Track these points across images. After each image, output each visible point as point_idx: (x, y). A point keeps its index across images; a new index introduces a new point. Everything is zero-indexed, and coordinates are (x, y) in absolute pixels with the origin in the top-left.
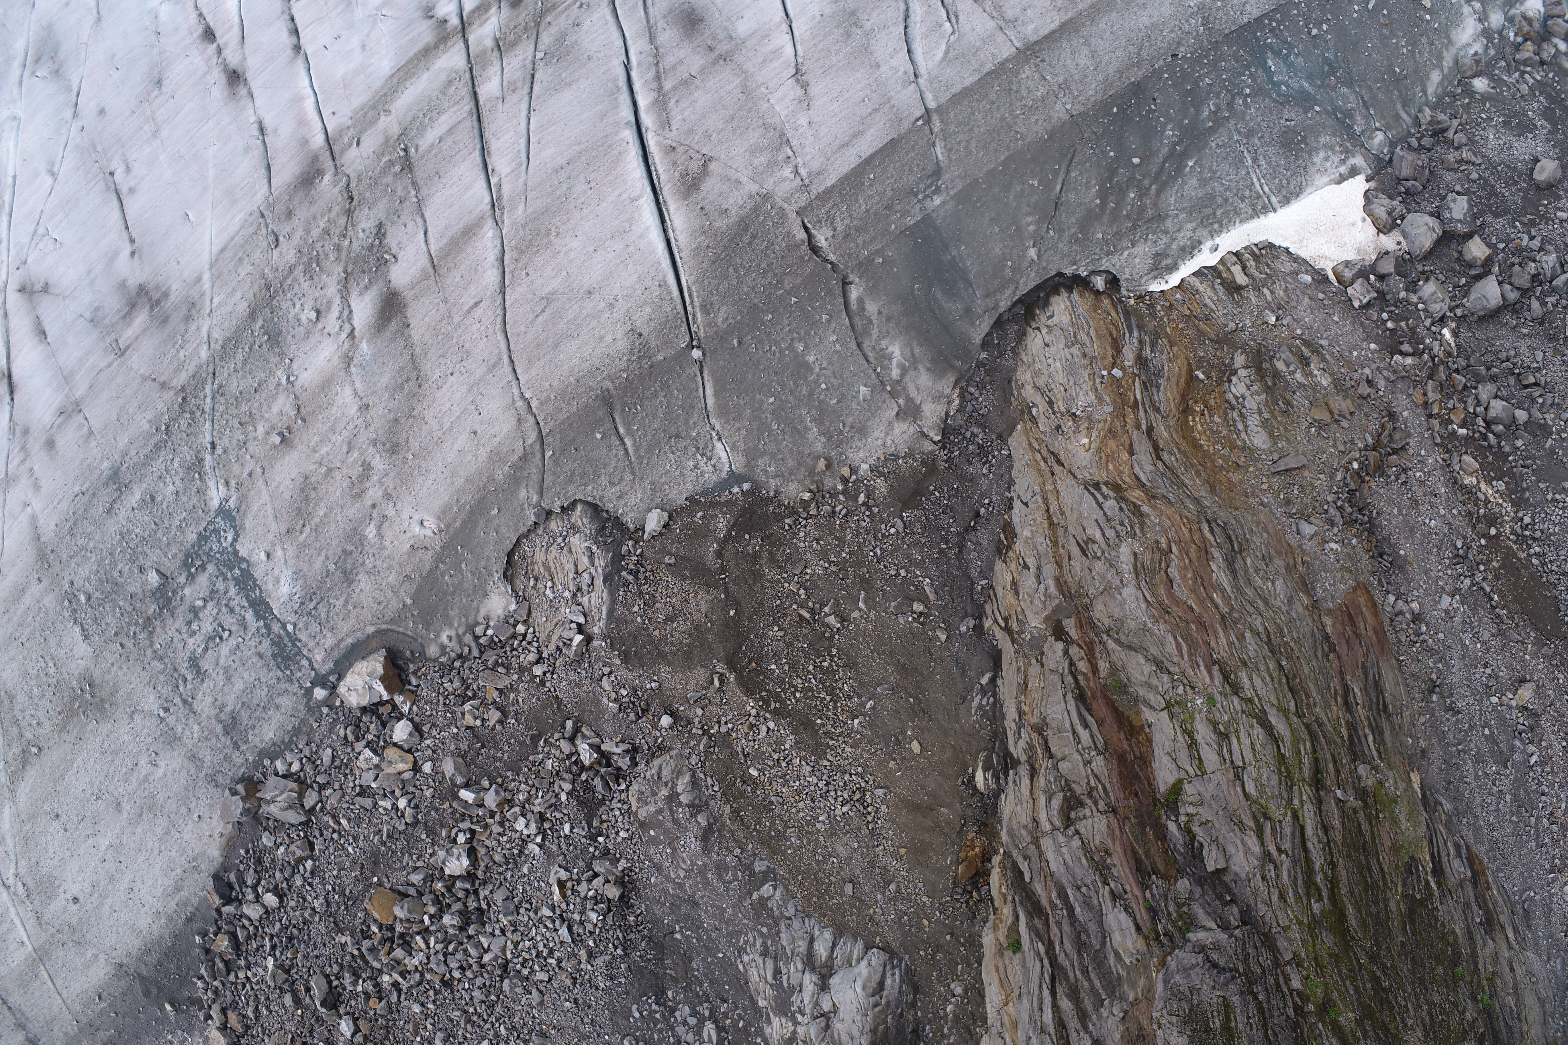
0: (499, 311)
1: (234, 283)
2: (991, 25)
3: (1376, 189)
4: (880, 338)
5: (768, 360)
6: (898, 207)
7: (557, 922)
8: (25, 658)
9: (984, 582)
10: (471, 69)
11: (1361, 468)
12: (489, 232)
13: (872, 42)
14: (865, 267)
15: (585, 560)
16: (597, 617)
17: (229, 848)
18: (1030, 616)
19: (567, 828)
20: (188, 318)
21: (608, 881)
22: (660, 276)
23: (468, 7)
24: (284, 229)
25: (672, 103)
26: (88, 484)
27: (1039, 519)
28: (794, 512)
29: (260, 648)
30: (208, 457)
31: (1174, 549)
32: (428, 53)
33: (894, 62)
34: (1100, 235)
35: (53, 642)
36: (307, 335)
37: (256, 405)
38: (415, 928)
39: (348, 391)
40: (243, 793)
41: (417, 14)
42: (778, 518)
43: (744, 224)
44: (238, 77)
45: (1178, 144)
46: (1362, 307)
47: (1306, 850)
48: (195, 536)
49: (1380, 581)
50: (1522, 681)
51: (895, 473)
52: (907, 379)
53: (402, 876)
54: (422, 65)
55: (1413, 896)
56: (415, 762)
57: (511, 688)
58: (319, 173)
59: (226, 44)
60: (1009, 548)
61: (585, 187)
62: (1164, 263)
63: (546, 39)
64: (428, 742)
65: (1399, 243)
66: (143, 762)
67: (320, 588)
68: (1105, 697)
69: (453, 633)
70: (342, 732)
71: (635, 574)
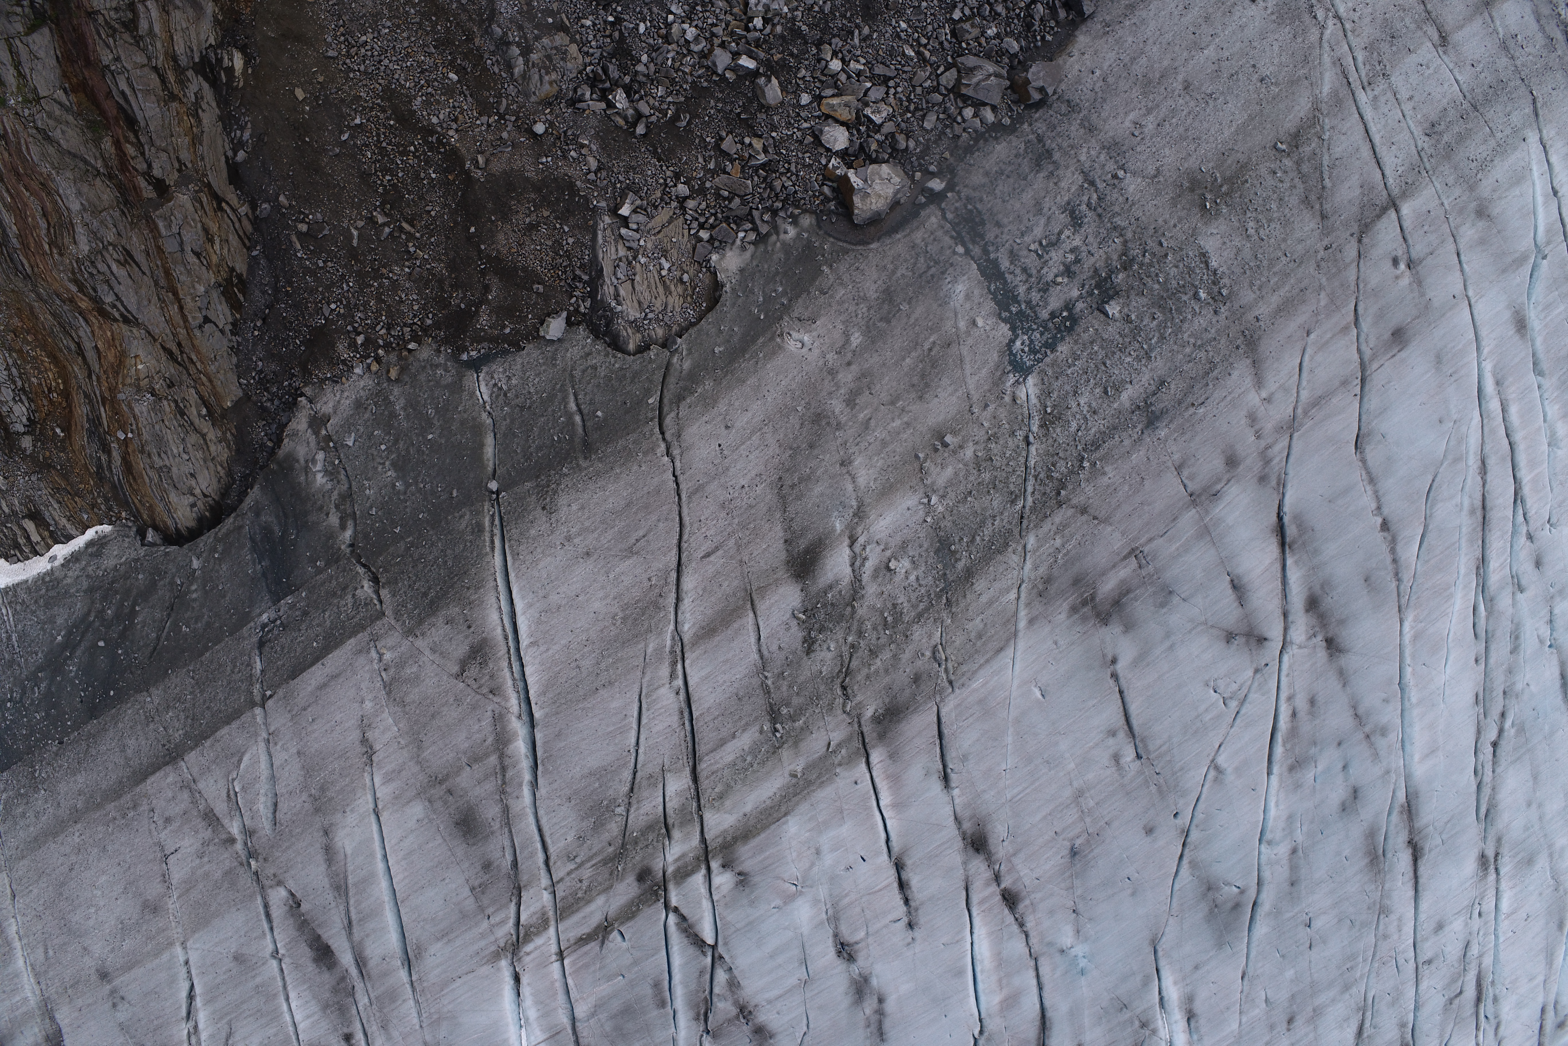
0: (684, 545)
1: (989, 612)
2: (201, 785)
4: (331, 491)
5: (428, 476)
6: (297, 613)
8: (1285, 240)
9: (255, 253)
10: (699, 808)
12: (688, 628)
13: (301, 779)
14: (334, 558)
15: (622, 292)
16: (608, 234)
17: (1064, 43)
18: (189, 205)
19: (642, 28)
20: (1048, 581)
23: (699, 878)
24: (925, 665)
25: (490, 740)
26: (1187, 415)
27: (188, 299)
28: (424, 331)
29: (998, 232)
30: (1035, 428)
31: (47, 247)
33: (284, 756)
34: (141, 577)
35: (1247, 254)
36: (904, 546)
37: (972, 478)
39: (862, 481)
40: (1032, 91)
41: (756, 879)
42: (437, 325)
43: (433, 607)
44: (973, 844)
45: (68, 658)
48: (1059, 349)
51: (332, 364)
52: (314, 452)
54: (752, 822)
56: (819, 106)
57: (714, 173)
58: (877, 720)
59: (987, 885)
60: (227, 281)
61: (582, 663)
62: (95, 549)
63: (614, 828)
64: (805, 125)
66: (1150, 128)
67: (921, 288)
68: (106, 119)
69: (782, 236)
70: (912, 144)
71: (576, 278)
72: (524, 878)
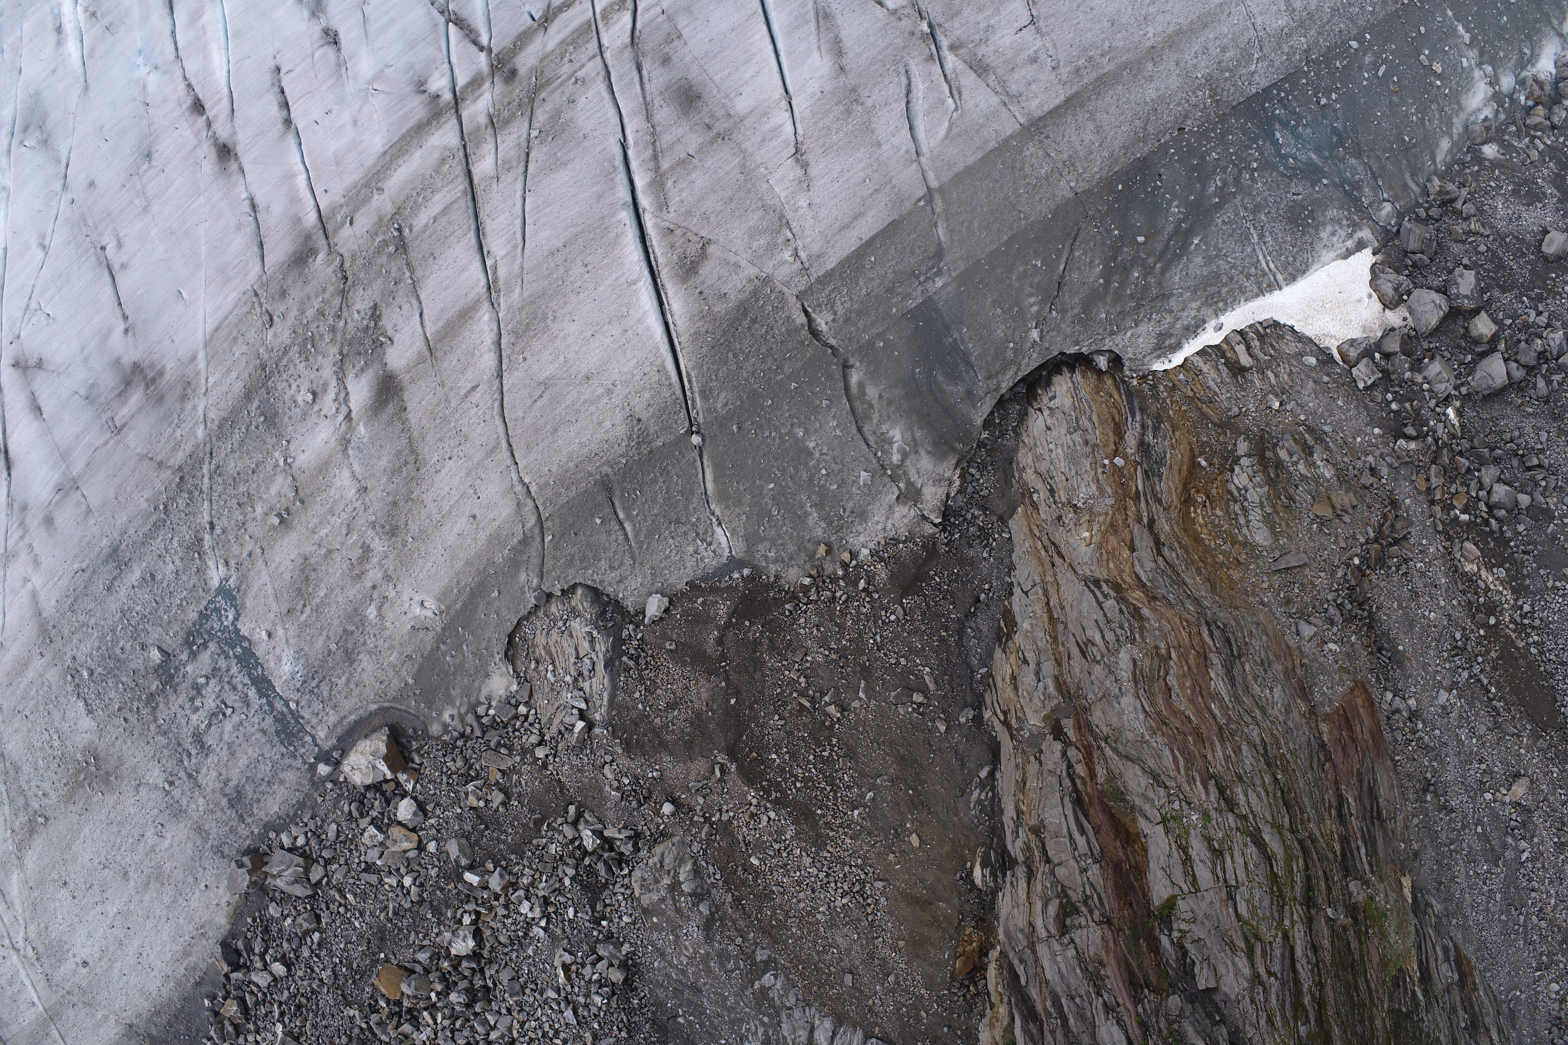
0: (497, 396)
1: (229, 363)
2: (995, 100)
3: (1383, 262)
4: (880, 422)
5: (768, 445)
6: (900, 290)
7: (563, 1005)
8: (29, 731)
9: (983, 670)
10: (465, 147)
11: (1361, 562)
12: (485, 316)
13: (874, 120)
14: (865, 351)
15: (586, 645)
16: (598, 703)
17: (237, 915)
18: (1029, 713)
19: (571, 912)
20: (184, 397)
21: (611, 965)
22: (659, 361)
23: (461, 82)
24: (278, 309)
25: (670, 183)
26: (87, 561)
27: (1039, 612)
28: (794, 597)
29: (263, 725)
30: (207, 537)
31: (1173, 655)
32: (420, 130)
33: (896, 141)
34: (1103, 316)
35: (57, 715)
36: (304, 417)
37: (254, 486)
38: (422, 1004)
39: (346, 474)
40: (249, 865)
41: (409, 89)
42: (779, 603)
43: (743, 309)
44: (229, 152)
45: (1183, 221)
46: (1367, 388)
47: (1295, 971)
48: (196, 615)
49: (1378, 678)
50: (1517, 776)
51: (896, 558)
52: (908, 463)
53: (408, 954)
54: (415, 141)
55: (1400, 1010)
56: (420, 841)
57: (514, 770)
58: (313, 252)
59: (216, 116)
60: (1009, 637)
61: (582, 270)
62: (1167, 343)
63: (541, 116)
64: (432, 821)
65: (1405, 319)
66: (150, 833)
67: (321, 667)
68: (1102, 803)
69: (455, 712)
70: (346, 808)
71: (636, 659)
72: (628, 55)
